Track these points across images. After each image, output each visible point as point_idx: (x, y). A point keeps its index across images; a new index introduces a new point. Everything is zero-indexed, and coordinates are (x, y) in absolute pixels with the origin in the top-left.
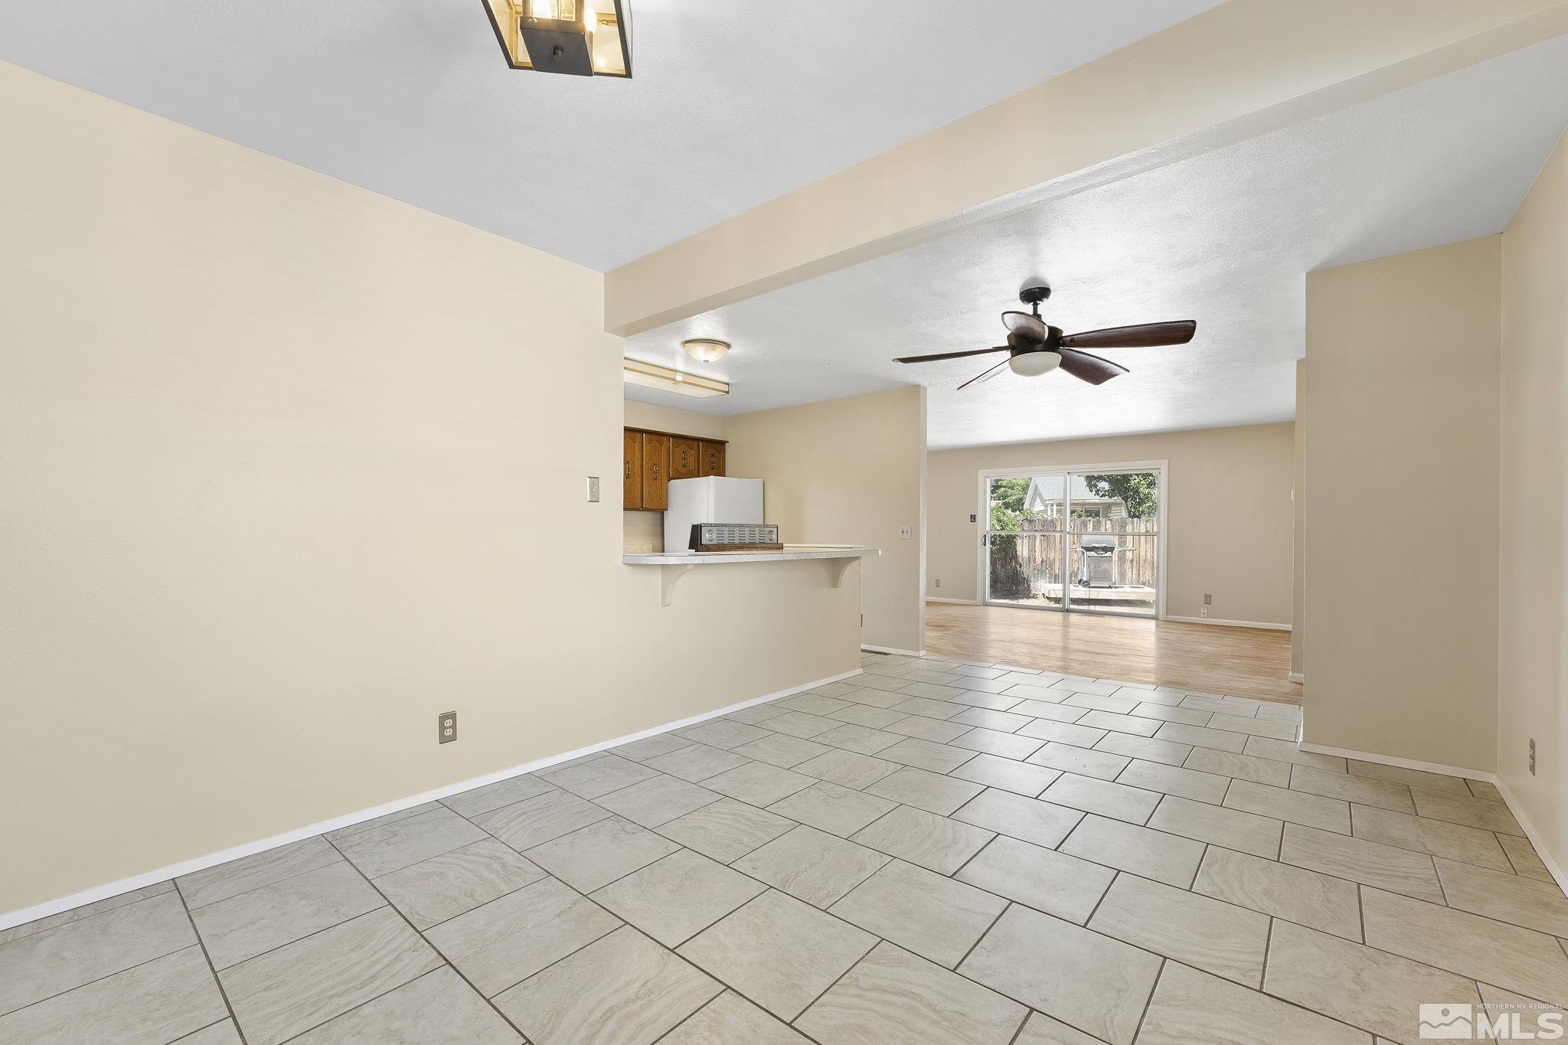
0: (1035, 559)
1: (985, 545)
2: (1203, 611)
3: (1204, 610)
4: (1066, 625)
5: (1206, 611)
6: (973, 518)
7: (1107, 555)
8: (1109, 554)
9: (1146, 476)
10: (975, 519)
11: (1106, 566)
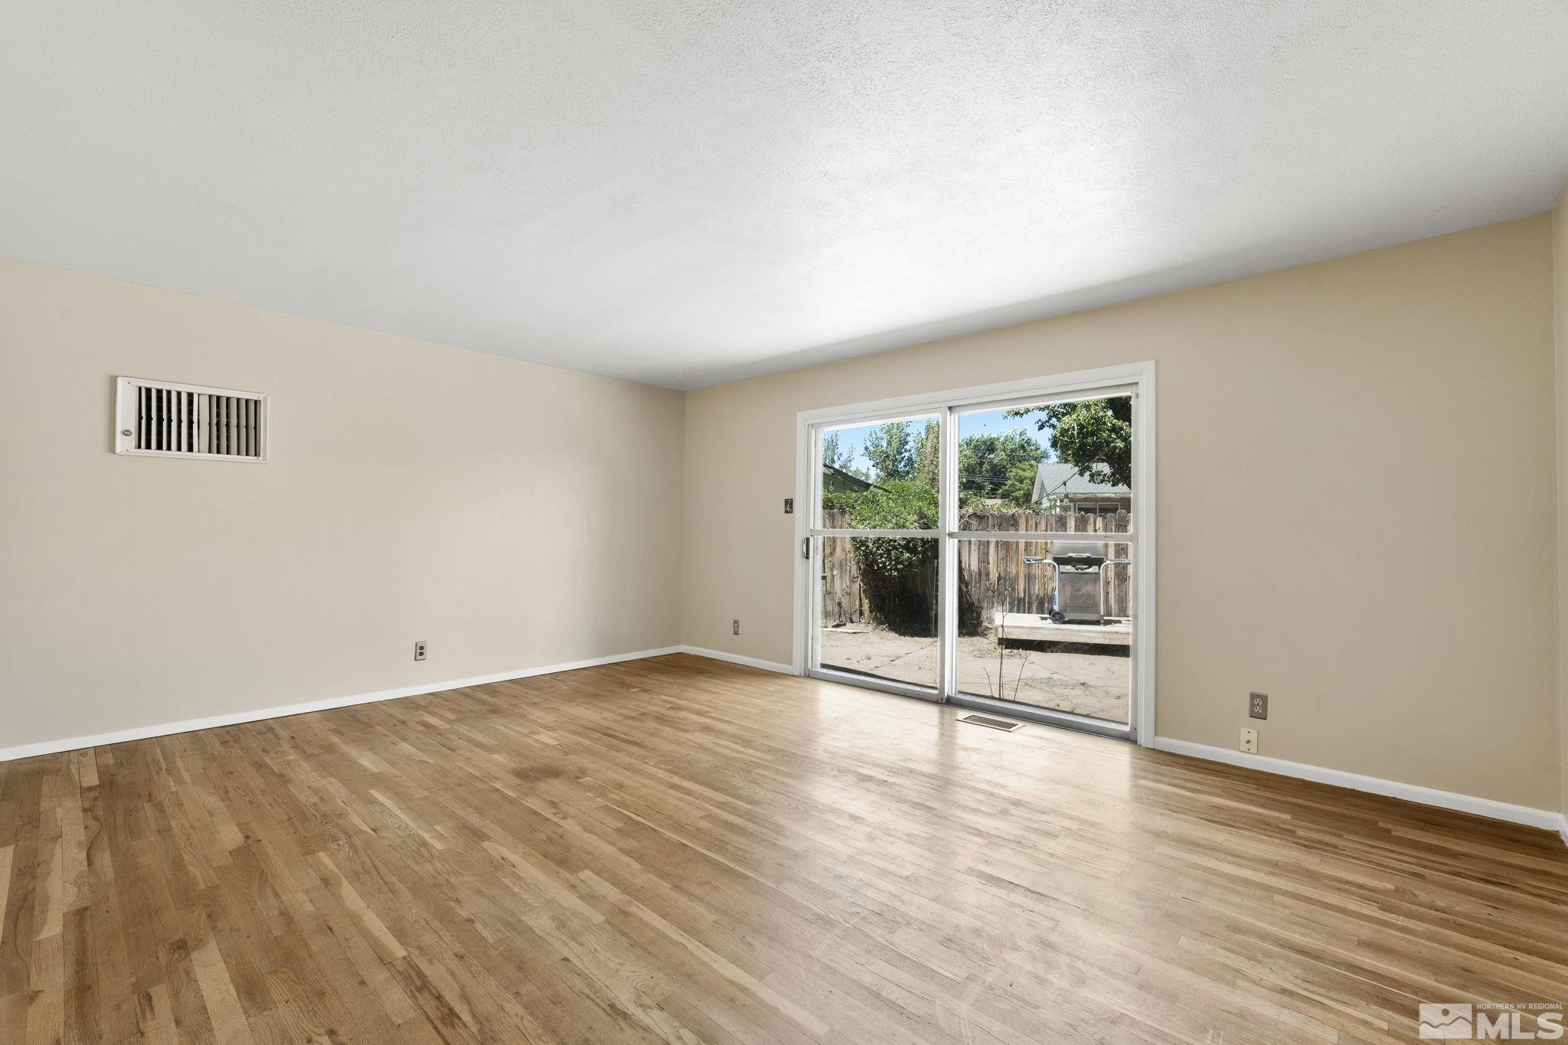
0: (988, 574)
1: (807, 558)
2: (1244, 736)
3: (1249, 731)
4: (947, 740)
5: (1253, 737)
6: (789, 505)
7: (1090, 570)
8: (1093, 569)
9: (1112, 403)
10: (791, 507)
11: (1089, 588)
